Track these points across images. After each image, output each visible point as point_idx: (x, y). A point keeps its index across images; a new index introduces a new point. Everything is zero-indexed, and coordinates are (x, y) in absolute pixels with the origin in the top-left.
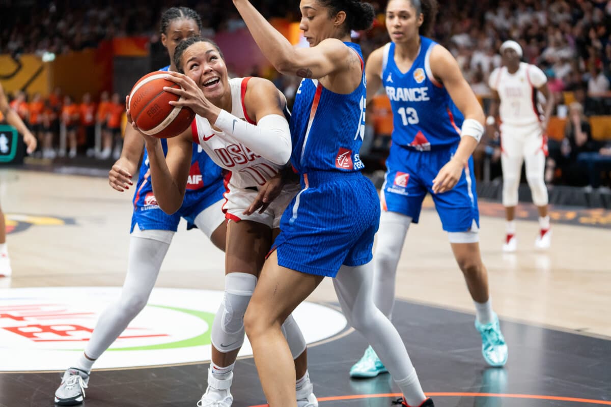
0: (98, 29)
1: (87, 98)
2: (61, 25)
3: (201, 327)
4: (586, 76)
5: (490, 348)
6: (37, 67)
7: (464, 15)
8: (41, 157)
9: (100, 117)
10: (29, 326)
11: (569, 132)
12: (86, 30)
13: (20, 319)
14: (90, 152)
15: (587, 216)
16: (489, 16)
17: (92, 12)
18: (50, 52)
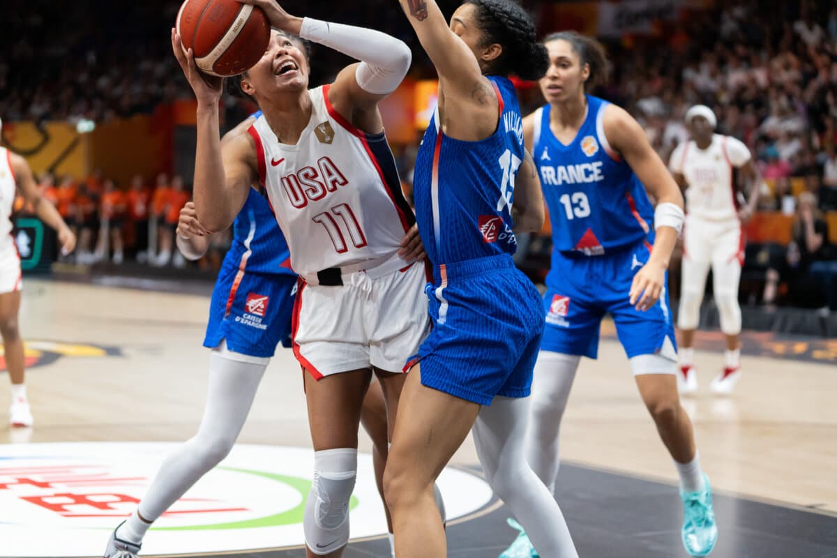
0: (154, 89)
1: (137, 182)
2: (103, 82)
3: (291, 499)
4: (821, 157)
5: (690, 529)
6: (69, 139)
7: (654, 72)
8: (74, 263)
9: (155, 210)
10: (57, 495)
11: (798, 233)
12: (137, 89)
13: (44, 485)
14: (141, 257)
15: (823, 348)
16: (689, 74)
17: (145, 65)
18: (87, 117)
